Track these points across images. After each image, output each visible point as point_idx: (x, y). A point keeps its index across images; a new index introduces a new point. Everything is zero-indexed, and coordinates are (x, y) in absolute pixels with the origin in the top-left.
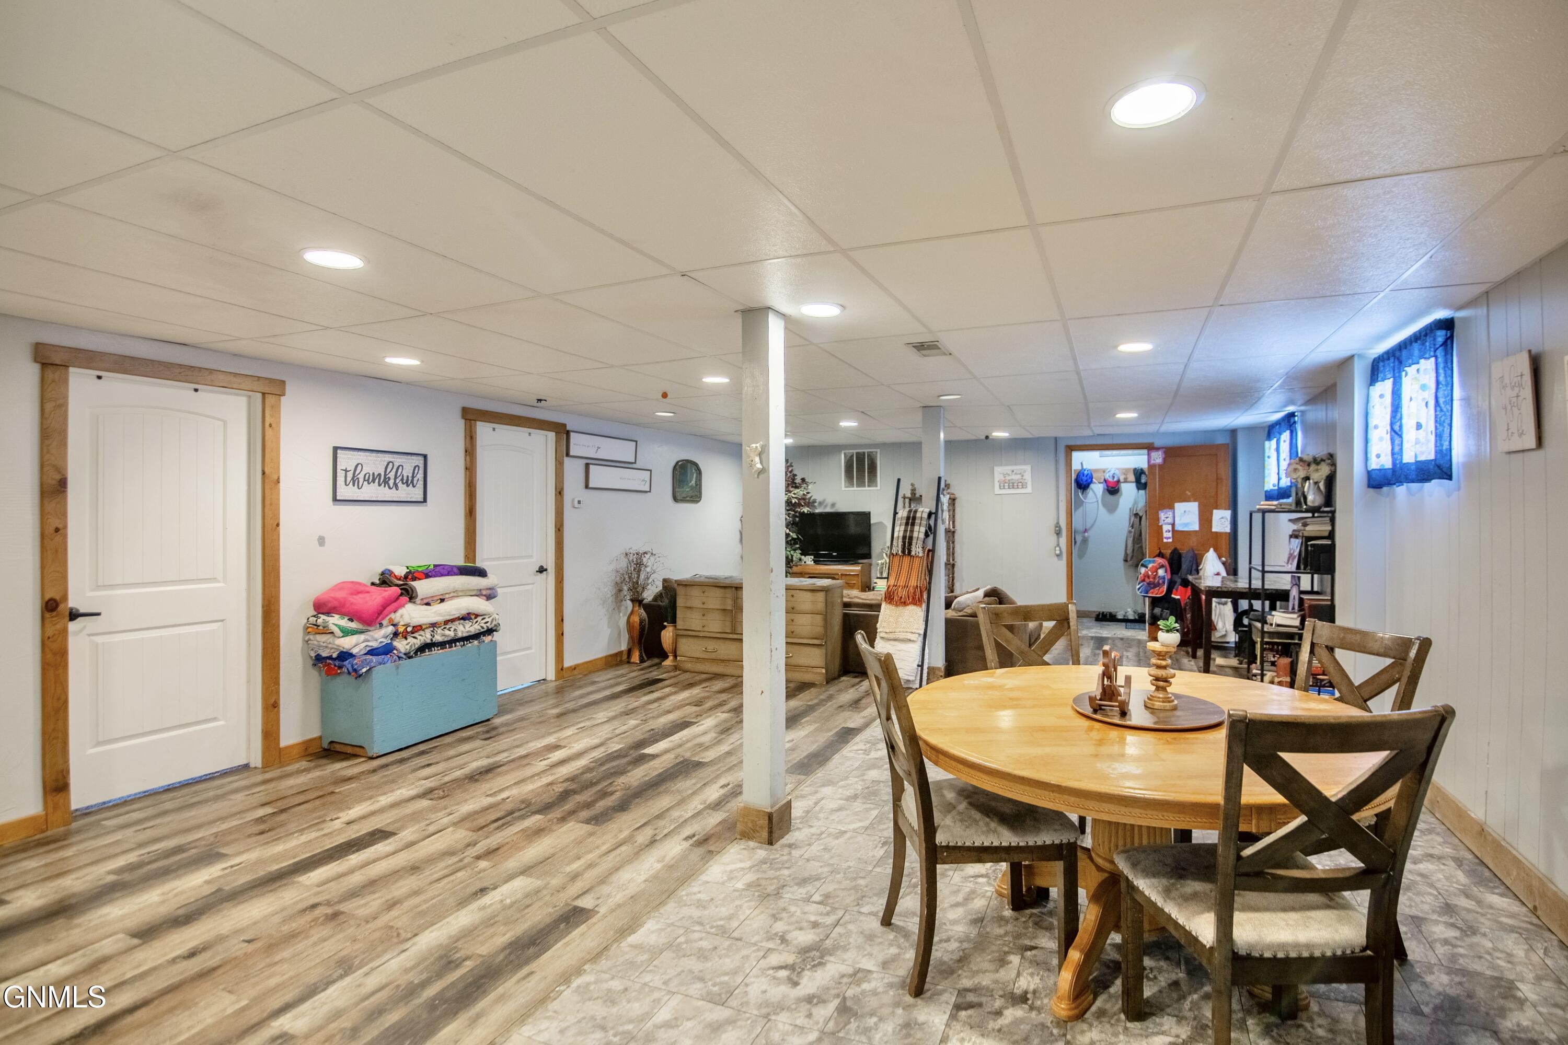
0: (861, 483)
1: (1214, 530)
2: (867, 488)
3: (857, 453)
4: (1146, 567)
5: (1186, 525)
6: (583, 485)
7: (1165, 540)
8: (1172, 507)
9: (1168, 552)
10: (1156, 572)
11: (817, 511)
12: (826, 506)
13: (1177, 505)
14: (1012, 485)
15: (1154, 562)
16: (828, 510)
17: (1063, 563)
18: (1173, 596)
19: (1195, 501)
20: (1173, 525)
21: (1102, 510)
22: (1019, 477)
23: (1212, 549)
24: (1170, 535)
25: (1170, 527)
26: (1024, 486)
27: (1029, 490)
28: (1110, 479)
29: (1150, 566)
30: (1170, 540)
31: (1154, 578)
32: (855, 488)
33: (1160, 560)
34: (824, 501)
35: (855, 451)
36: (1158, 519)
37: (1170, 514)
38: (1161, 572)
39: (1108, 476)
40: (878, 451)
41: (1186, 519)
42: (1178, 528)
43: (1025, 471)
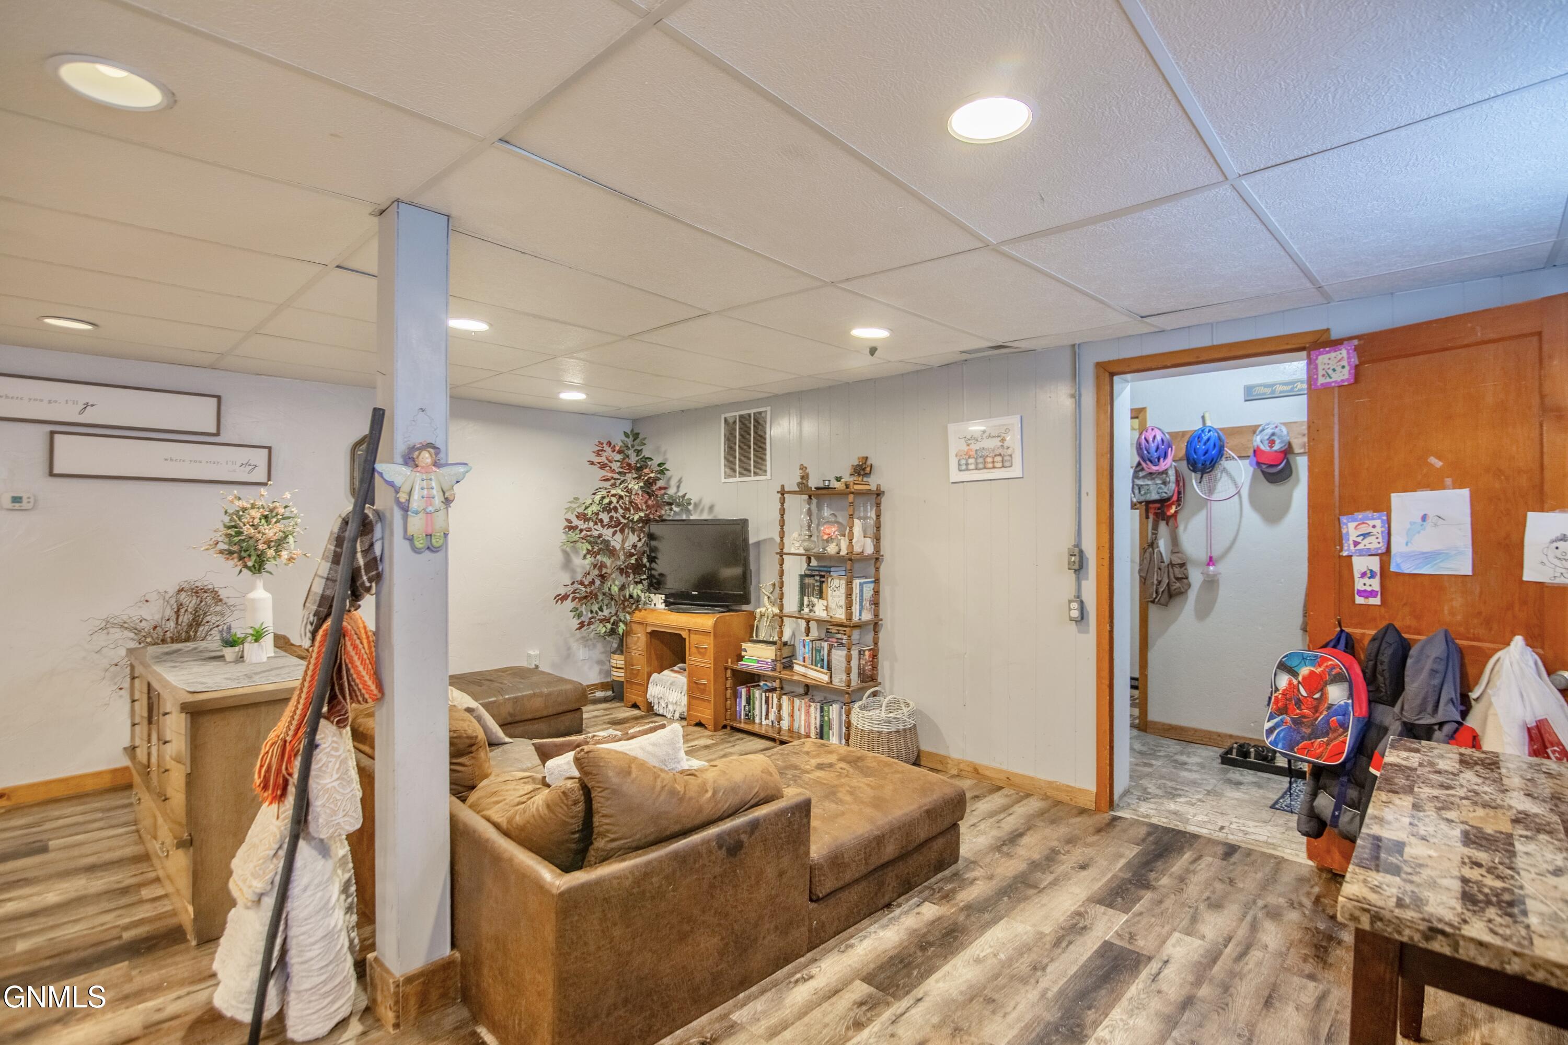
0: (745, 472)
1: (1529, 575)
2: (753, 478)
3: (741, 417)
4: (1294, 674)
5: (1429, 557)
6: (47, 471)
7: (1359, 600)
8: (1382, 506)
9: (1365, 633)
10: (1322, 690)
11: (692, 518)
12: (702, 511)
13: (1397, 499)
14: (982, 460)
15: (1321, 662)
16: (705, 516)
17: (1089, 641)
18: (1372, 770)
19: (1458, 485)
20: (1385, 556)
21: (1251, 517)
22: (996, 442)
23: (1518, 641)
24: (1375, 584)
25: (1374, 564)
26: (1006, 462)
27: (1016, 471)
28: (1265, 448)
29: (1304, 671)
30: (1376, 601)
31: (1316, 709)
32: (738, 479)
33: (1335, 661)
34: (700, 501)
35: (737, 414)
36: (1340, 539)
37: (1376, 524)
38: (1336, 694)
39: (1258, 441)
40: (768, 409)
41: (1426, 541)
42: (1399, 564)
43: (1007, 431)
